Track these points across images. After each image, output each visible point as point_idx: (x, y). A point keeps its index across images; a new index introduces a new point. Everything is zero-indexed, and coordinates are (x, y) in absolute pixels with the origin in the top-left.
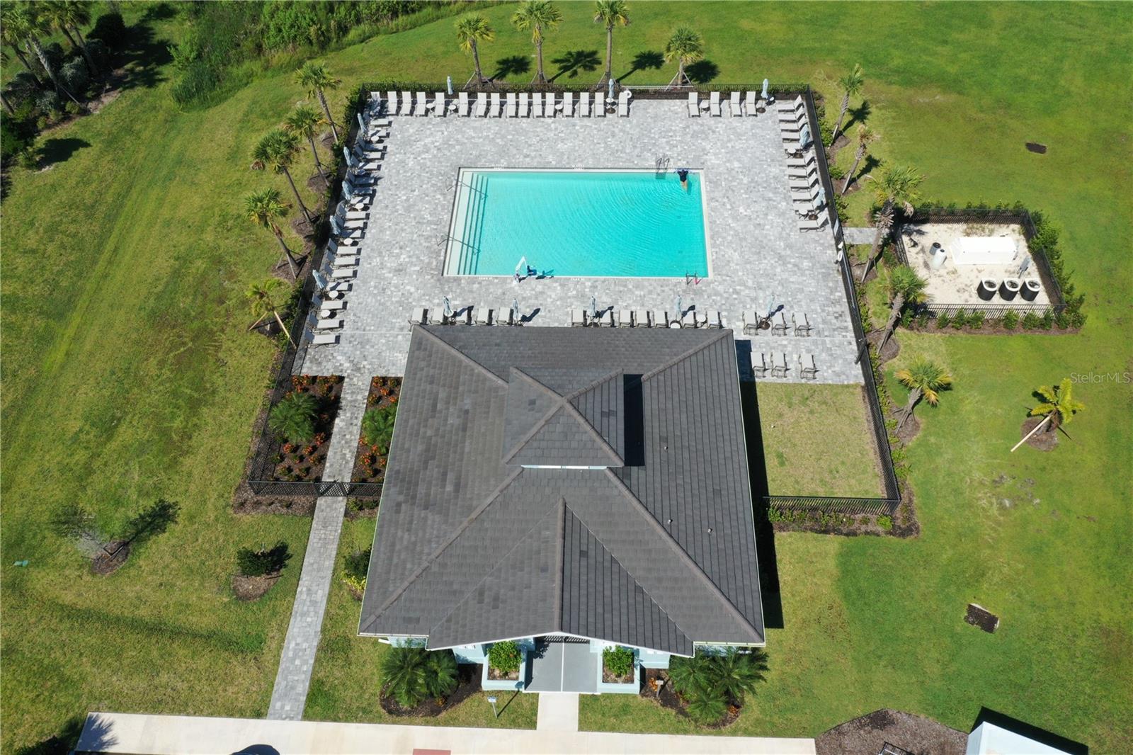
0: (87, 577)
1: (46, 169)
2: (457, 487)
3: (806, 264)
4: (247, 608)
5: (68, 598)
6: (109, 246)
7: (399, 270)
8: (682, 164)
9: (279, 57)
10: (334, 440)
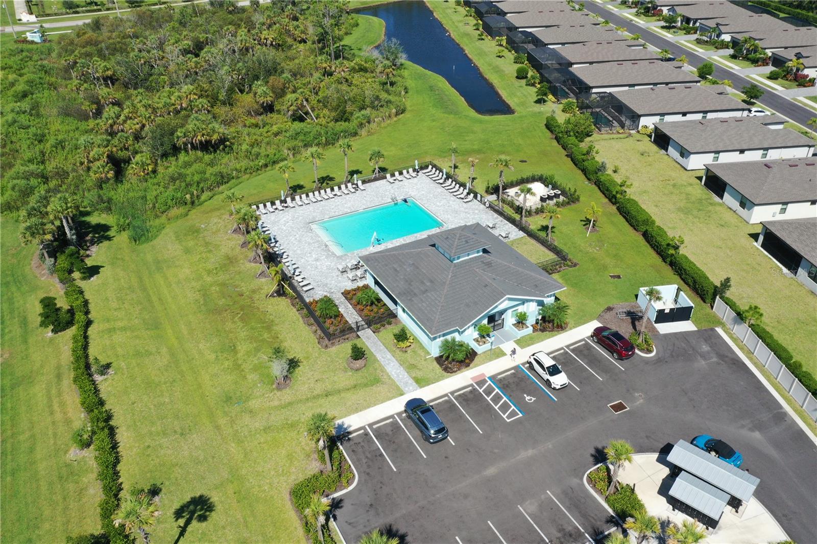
0: (278, 393)
1: (92, 279)
2: (431, 282)
3: (476, 211)
4: (362, 372)
5: (276, 403)
6: (154, 299)
7: (317, 260)
8: (403, 197)
9: (174, 212)
10: (345, 315)
